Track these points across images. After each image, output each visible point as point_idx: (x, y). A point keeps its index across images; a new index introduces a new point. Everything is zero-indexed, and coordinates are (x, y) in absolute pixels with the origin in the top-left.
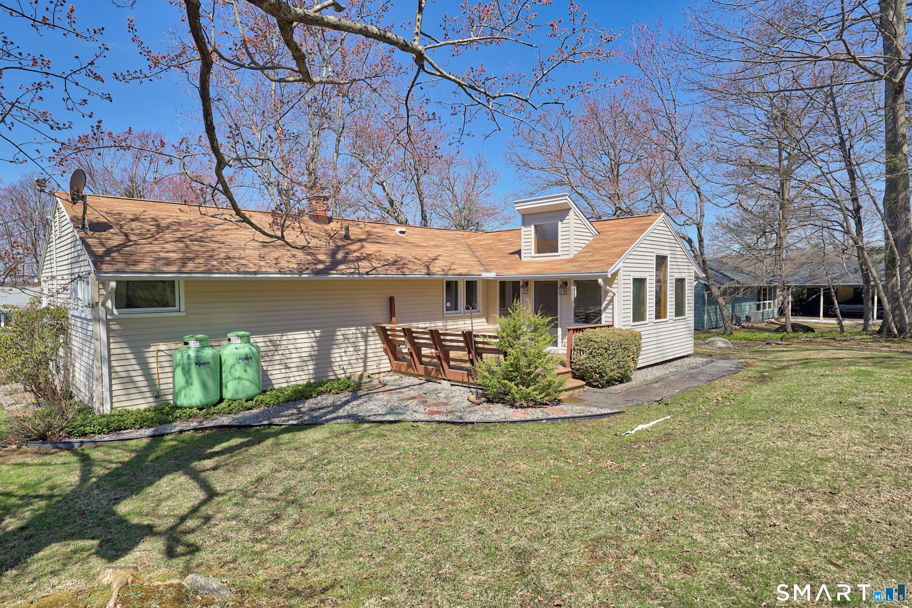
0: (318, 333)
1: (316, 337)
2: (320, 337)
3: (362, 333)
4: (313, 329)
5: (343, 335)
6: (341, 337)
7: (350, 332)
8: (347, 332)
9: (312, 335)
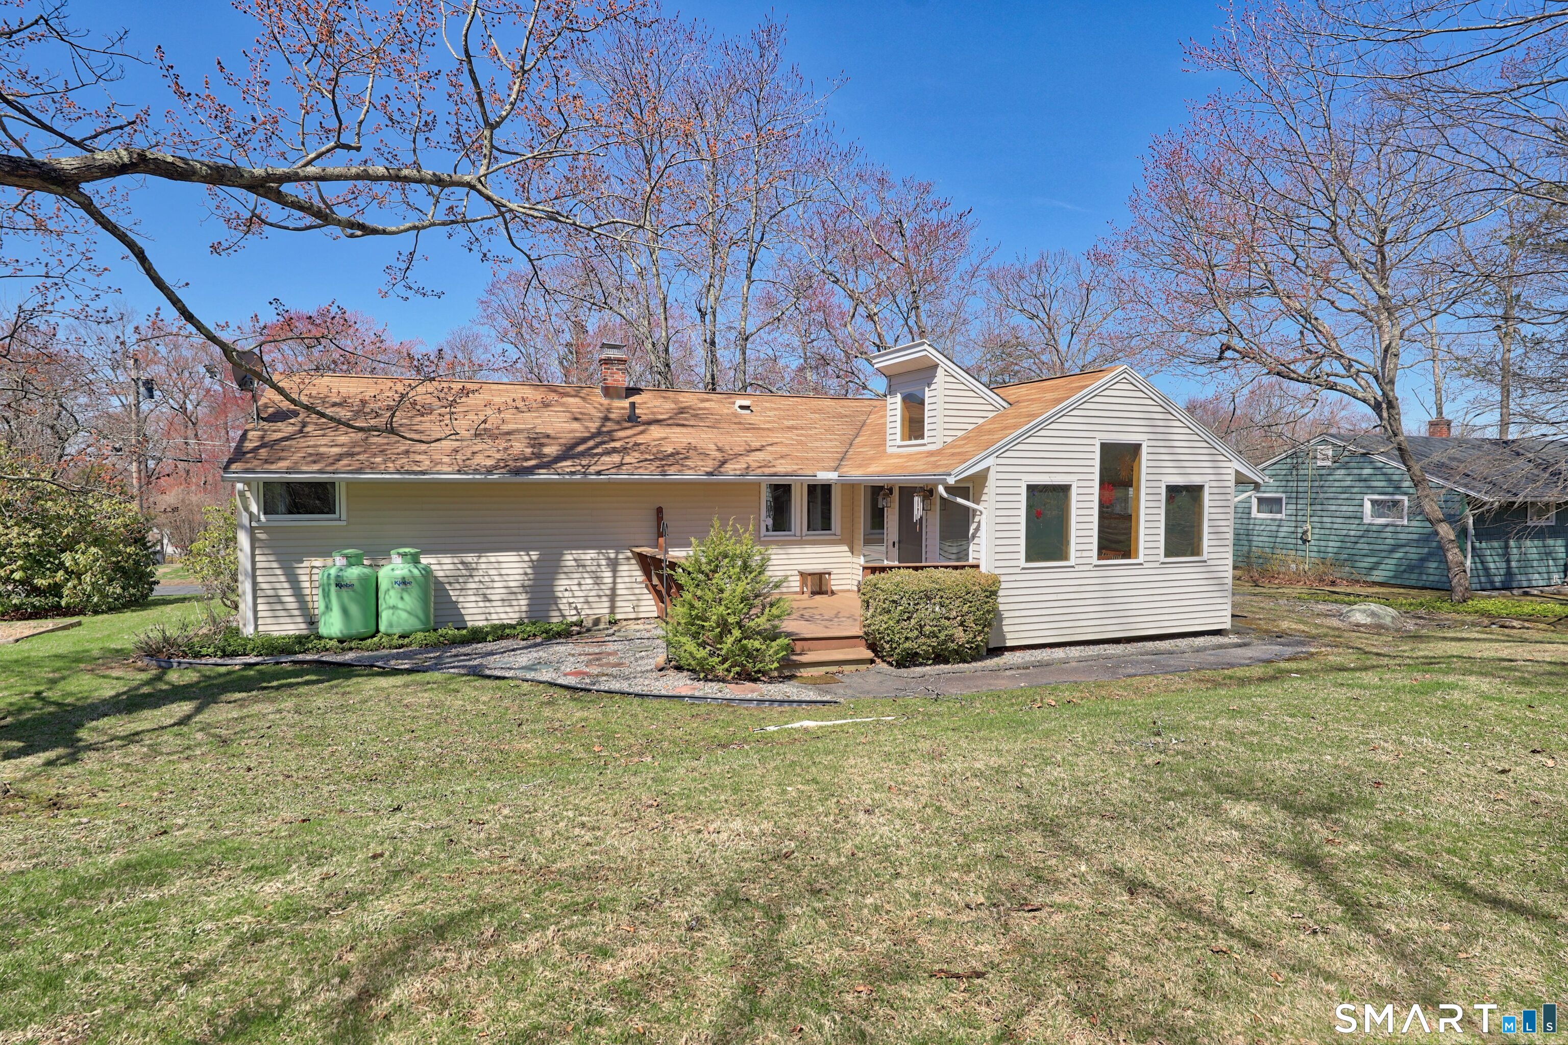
0: (535, 555)
1: (531, 561)
2: (538, 561)
3: (609, 559)
4: (527, 549)
5: (575, 560)
6: (573, 563)
7: (588, 557)
8: (583, 557)
9: (526, 558)
